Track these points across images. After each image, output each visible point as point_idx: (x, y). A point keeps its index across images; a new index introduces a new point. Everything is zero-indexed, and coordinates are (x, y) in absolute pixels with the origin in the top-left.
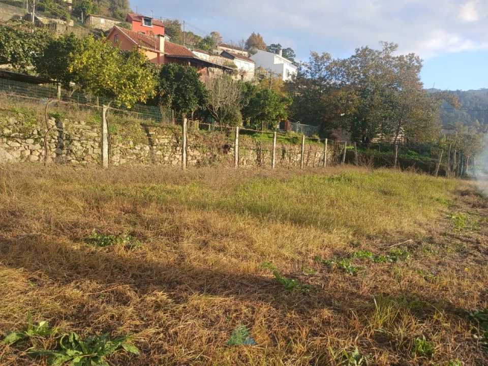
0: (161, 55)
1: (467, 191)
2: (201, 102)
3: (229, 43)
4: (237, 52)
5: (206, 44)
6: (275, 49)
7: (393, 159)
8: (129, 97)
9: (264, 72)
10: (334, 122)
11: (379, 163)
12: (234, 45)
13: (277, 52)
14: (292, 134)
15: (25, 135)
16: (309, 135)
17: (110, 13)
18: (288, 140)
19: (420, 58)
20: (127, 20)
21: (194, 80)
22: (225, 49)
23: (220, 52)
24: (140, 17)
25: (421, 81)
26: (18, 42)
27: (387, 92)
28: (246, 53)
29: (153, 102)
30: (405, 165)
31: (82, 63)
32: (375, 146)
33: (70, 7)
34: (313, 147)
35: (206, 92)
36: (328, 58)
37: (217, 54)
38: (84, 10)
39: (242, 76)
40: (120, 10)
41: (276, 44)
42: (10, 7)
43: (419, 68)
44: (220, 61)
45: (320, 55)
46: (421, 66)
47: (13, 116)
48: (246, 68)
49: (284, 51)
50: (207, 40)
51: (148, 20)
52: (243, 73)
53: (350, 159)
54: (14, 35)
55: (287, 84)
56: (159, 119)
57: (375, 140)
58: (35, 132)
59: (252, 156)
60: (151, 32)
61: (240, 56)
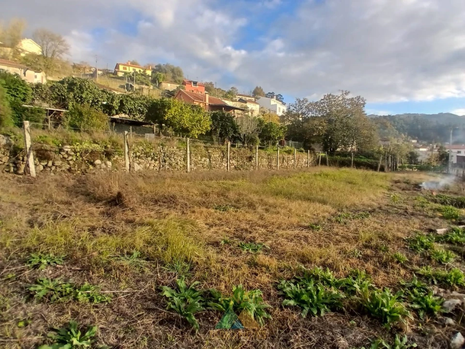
0: (207, 104)
1: (399, 180)
2: (235, 132)
3: (243, 94)
4: (248, 98)
5: (229, 95)
6: (271, 95)
7: (350, 161)
8: (197, 132)
9: (265, 109)
10: (312, 139)
11: (343, 164)
12: (246, 94)
13: (272, 97)
14: (287, 148)
15: (147, 155)
16: (297, 147)
17: (173, 80)
18: (286, 152)
19: (364, 99)
20: (183, 84)
21: (230, 119)
22: (241, 97)
23: (238, 99)
24: (190, 82)
25: (365, 113)
27: (344, 121)
28: (253, 99)
29: (209, 134)
30: (358, 165)
31: (172, 114)
32: (339, 154)
33: (150, 78)
34: (301, 155)
35: (238, 126)
36: (307, 101)
37: (236, 101)
38: (158, 79)
39: (252, 113)
40: (178, 78)
41: (271, 92)
42: (118, 80)
43: (364, 104)
44: (238, 105)
45: (302, 100)
46: (365, 103)
48: (254, 108)
49: (277, 96)
50: (229, 93)
51: (195, 83)
52: (252, 111)
53: (324, 162)
54: (130, 99)
55: (282, 117)
56: (213, 144)
57: (338, 150)
58: (152, 154)
59: (265, 162)
60: (197, 90)
61: (250, 101)
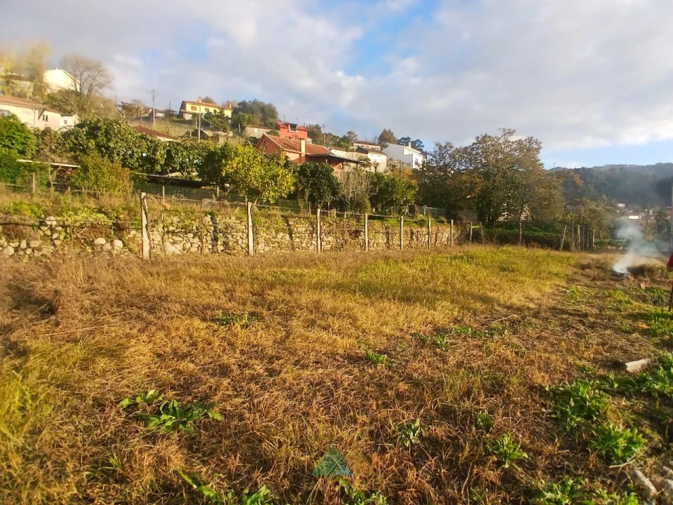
0: (303, 155)
1: (589, 264)
2: (334, 193)
3: (364, 140)
4: (371, 147)
5: (343, 143)
6: (405, 141)
7: (518, 235)
8: (272, 194)
9: (395, 162)
10: (461, 204)
11: (503, 240)
12: (368, 141)
13: (407, 145)
14: (420, 216)
15: (186, 230)
16: (436, 217)
17: (262, 123)
18: (416, 222)
19: (539, 141)
20: (276, 128)
21: (327, 175)
22: (360, 145)
23: (356, 148)
24: (287, 125)
25: (541, 162)
26: (185, 153)
27: (509, 174)
28: (379, 147)
29: (292, 197)
30: (528, 241)
31: (232, 168)
32: (501, 225)
33: (230, 121)
34: (440, 228)
35: (338, 184)
36: (451, 147)
37: (353, 151)
38: (241, 122)
39: (376, 168)
40: (271, 120)
41: (406, 137)
42: (184, 125)
43: (538, 150)
44: (354, 156)
45: (443, 145)
46: (540, 148)
47: (176, 215)
48: (379, 161)
49: (412, 142)
50: (344, 139)
51: (294, 127)
52: (376, 165)
53: (476, 238)
54: (182, 149)
55: (415, 171)
56: (298, 211)
57: (501, 219)
58: (194, 228)
59: (381, 239)
60: (296, 136)
61: (373, 151)
